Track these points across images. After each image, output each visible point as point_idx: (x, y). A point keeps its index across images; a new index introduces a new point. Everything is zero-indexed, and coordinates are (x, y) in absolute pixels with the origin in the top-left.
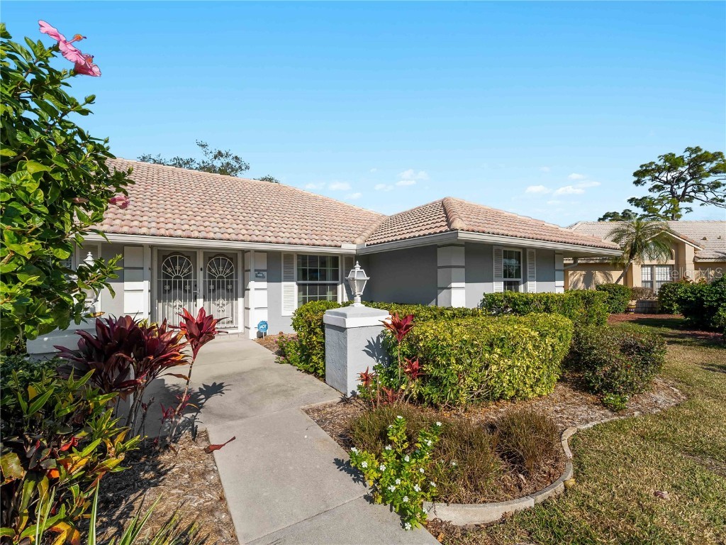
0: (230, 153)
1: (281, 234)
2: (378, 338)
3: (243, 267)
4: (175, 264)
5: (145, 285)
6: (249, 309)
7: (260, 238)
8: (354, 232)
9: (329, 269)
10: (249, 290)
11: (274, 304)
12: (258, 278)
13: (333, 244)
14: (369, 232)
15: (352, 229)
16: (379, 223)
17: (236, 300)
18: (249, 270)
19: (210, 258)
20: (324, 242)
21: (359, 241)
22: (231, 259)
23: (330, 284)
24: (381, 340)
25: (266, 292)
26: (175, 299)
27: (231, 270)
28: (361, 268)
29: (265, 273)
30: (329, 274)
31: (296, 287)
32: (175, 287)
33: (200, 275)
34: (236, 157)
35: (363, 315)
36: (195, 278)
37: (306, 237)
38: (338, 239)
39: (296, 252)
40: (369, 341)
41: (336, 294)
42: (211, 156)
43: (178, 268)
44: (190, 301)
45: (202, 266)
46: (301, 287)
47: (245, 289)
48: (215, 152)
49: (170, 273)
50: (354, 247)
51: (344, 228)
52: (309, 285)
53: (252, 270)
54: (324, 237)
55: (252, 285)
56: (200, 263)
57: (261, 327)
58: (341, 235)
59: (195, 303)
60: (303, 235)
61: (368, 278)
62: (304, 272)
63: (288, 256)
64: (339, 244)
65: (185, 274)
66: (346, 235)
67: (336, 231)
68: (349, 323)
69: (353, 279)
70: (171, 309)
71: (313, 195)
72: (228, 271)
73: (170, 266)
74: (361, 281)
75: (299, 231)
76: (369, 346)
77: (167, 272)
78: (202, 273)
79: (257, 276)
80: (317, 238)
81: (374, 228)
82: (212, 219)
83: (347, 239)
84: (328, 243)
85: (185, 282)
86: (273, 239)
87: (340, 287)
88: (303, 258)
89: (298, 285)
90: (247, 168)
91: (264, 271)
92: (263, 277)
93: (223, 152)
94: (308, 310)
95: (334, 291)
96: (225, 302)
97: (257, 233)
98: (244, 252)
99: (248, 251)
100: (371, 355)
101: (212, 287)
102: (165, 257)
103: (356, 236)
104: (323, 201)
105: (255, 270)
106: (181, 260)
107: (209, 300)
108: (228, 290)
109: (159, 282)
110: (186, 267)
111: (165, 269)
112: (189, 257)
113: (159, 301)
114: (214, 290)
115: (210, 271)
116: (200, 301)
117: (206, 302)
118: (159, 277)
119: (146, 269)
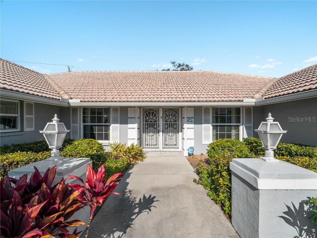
0: (184, 64)
1: (202, 96)
2: (301, 205)
3: (182, 116)
4: (150, 115)
5: (136, 126)
6: (184, 139)
7: (189, 99)
8: (252, 91)
9: (233, 116)
10: (184, 128)
11: (198, 137)
13: (237, 99)
14: (265, 89)
15: (251, 89)
16: (272, 83)
17: (178, 133)
18: (184, 118)
19: (166, 111)
20: (231, 99)
21: (257, 96)
22: (176, 112)
23: (234, 126)
24: (306, 208)
25: (193, 130)
26: (150, 133)
27: (176, 118)
28: (274, 121)
29: (193, 119)
30: (233, 119)
31: (211, 127)
32: (150, 126)
33: (161, 120)
34: (187, 65)
35: (281, 177)
36: (159, 122)
37: (218, 96)
38: (240, 96)
39: (211, 106)
40: (288, 207)
41: (239, 131)
42: (176, 67)
43: (151, 117)
44: (156, 133)
45: (162, 116)
46: (215, 127)
47: (182, 128)
48: (178, 65)
49: (148, 120)
50: (254, 100)
51: (244, 89)
52: (220, 126)
53: (186, 118)
54: (230, 95)
55: (186, 126)
56: (161, 114)
57: (190, 150)
58: (243, 93)
59: (159, 134)
60: (216, 96)
61: (285, 132)
62: (217, 118)
63: (207, 109)
64: (241, 99)
65: (154, 120)
66: (247, 93)
67: (238, 91)
68: (263, 184)
69: (266, 133)
70: (148, 136)
71: (223, 73)
72: (174, 118)
73: (147, 116)
74: (275, 135)
75: (213, 93)
76: (289, 212)
77: (147, 119)
78: (162, 119)
79: (188, 121)
80: (225, 96)
81: (268, 86)
82: (166, 91)
83: (248, 96)
84: (233, 99)
85: (154, 124)
86: (197, 99)
87: (241, 128)
88: (216, 110)
89: (213, 126)
90: (192, 69)
91: (192, 118)
92: (192, 121)
93: (182, 64)
94: (218, 146)
95: (237, 129)
96: (173, 134)
97: (188, 96)
98: (182, 107)
99: (184, 107)
100: (293, 224)
101: (166, 126)
102: (146, 112)
103: (254, 93)
104: (229, 75)
105: (187, 118)
106: (153, 113)
107: (165, 133)
108: (174, 128)
109: (143, 124)
110: (155, 116)
111: (146, 118)
112: (156, 112)
113: (143, 133)
114: (167, 128)
115: (165, 118)
116: (161, 133)
117: (163, 134)
118: (143, 122)
119: (136, 118)
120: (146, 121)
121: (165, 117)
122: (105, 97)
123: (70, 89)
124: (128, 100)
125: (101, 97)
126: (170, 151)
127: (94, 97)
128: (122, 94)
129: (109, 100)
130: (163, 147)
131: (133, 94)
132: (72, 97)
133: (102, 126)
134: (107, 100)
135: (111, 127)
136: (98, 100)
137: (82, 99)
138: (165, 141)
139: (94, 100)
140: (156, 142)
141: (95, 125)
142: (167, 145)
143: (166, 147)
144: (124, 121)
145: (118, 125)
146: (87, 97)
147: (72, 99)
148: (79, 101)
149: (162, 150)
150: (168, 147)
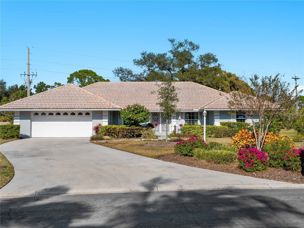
4: (155, 115)
10: (172, 122)
12: (174, 119)
17: (169, 124)
18: (172, 117)
23: (196, 120)
33: (161, 118)
41: (197, 123)
52: (189, 120)
56: (161, 115)
59: (159, 125)
62: (187, 117)
85: (157, 120)
88: (186, 113)
89: (185, 120)
91: (175, 116)
102: (153, 114)
112: (158, 114)
114: (164, 122)
116: (161, 124)
120: (153, 118)
126: (165, 133)
131: (148, 106)
138: (163, 128)
140: (158, 129)
143: (163, 131)
149: (161, 133)
150: (164, 131)
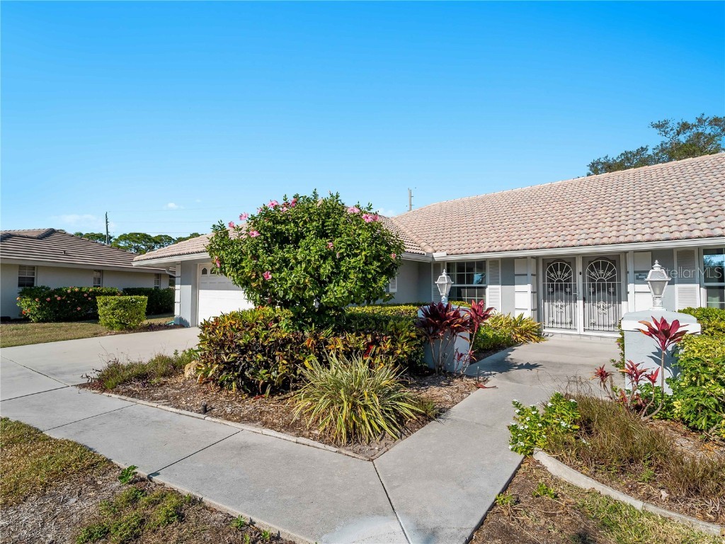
3: (626, 269)
4: (557, 270)
5: (528, 288)
12: (639, 280)
17: (620, 303)
19: (590, 262)
22: (613, 261)
27: (613, 273)
31: (700, 291)
32: (557, 289)
33: (579, 278)
36: (575, 281)
43: (559, 273)
44: (571, 302)
45: (580, 270)
47: (626, 292)
49: (553, 278)
53: (632, 273)
55: (631, 288)
56: (579, 268)
59: (575, 304)
63: (686, 253)
70: (554, 307)
72: (609, 274)
73: (553, 272)
77: (550, 276)
78: (581, 277)
79: (638, 278)
85: (566, 285)
89: (708, 288)
91: (647, 272)
92: (645, 278)
96: (606, 305)
98: (626, 253)
101: (592, 290)
102: (549, 264)
105: (635, 272)
106: (562, 266)
107: (589, 302)
108: (609, 293)
109: (544, 285)
110: (566, 272)
111: (548, 274)
112: (569, 263)
113: (544, 301)
115: (590, 275)
116: (580, 303)
117: (586, 304)
118: (544, 281)
119: (529, 275)
120: (551, 281)
121: (590, 273)
122: (478, 245)
123: (430, 238)
124: (513, 248)
125: (473, 246)
126: (601, 337)
127: (463, 247)
128: (503, 239)
129: (484, 250)
130: (587, 328)
131: (522, 237)
132: (436, 249)
133: (475, 288)
134: (482, 251)
135: (487, 290)
136: (469, 251)
137: (448, 251)
138: (591, 317)
139: (464, 251)
140: (571, 317)
141: (464, 288)
142: (594, 324)
143: (592, 328)
144: (509, 280)
145: (499, 287)
146: (454, 247)
147: (435, 252)
148: (444, 254)
149: (582, 333)
150: (596, 328)
